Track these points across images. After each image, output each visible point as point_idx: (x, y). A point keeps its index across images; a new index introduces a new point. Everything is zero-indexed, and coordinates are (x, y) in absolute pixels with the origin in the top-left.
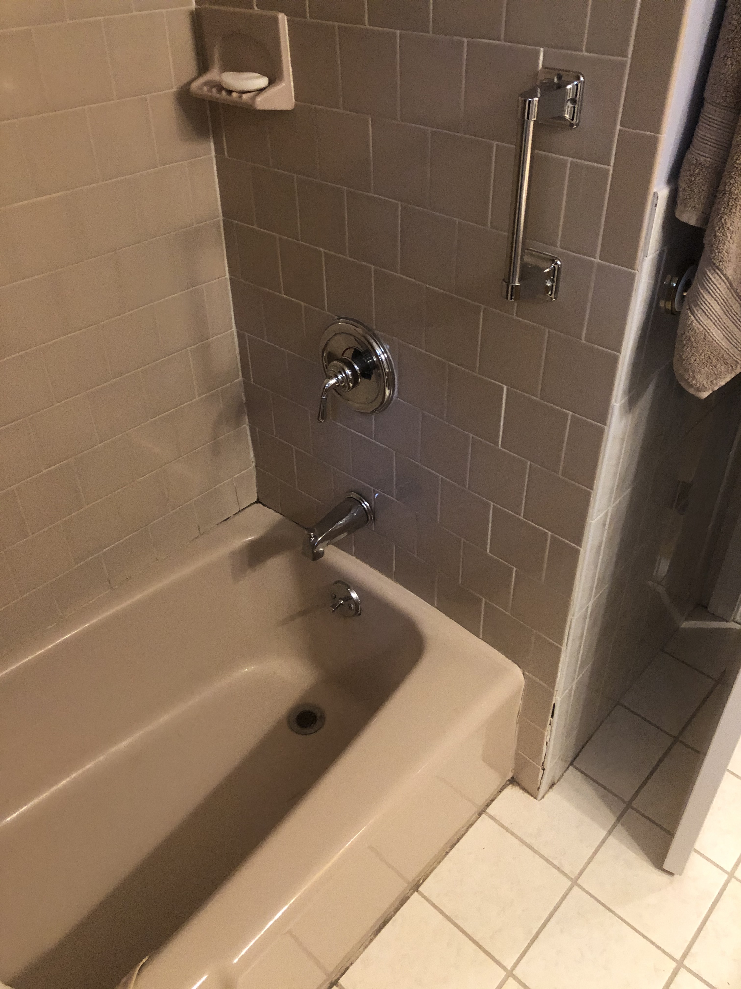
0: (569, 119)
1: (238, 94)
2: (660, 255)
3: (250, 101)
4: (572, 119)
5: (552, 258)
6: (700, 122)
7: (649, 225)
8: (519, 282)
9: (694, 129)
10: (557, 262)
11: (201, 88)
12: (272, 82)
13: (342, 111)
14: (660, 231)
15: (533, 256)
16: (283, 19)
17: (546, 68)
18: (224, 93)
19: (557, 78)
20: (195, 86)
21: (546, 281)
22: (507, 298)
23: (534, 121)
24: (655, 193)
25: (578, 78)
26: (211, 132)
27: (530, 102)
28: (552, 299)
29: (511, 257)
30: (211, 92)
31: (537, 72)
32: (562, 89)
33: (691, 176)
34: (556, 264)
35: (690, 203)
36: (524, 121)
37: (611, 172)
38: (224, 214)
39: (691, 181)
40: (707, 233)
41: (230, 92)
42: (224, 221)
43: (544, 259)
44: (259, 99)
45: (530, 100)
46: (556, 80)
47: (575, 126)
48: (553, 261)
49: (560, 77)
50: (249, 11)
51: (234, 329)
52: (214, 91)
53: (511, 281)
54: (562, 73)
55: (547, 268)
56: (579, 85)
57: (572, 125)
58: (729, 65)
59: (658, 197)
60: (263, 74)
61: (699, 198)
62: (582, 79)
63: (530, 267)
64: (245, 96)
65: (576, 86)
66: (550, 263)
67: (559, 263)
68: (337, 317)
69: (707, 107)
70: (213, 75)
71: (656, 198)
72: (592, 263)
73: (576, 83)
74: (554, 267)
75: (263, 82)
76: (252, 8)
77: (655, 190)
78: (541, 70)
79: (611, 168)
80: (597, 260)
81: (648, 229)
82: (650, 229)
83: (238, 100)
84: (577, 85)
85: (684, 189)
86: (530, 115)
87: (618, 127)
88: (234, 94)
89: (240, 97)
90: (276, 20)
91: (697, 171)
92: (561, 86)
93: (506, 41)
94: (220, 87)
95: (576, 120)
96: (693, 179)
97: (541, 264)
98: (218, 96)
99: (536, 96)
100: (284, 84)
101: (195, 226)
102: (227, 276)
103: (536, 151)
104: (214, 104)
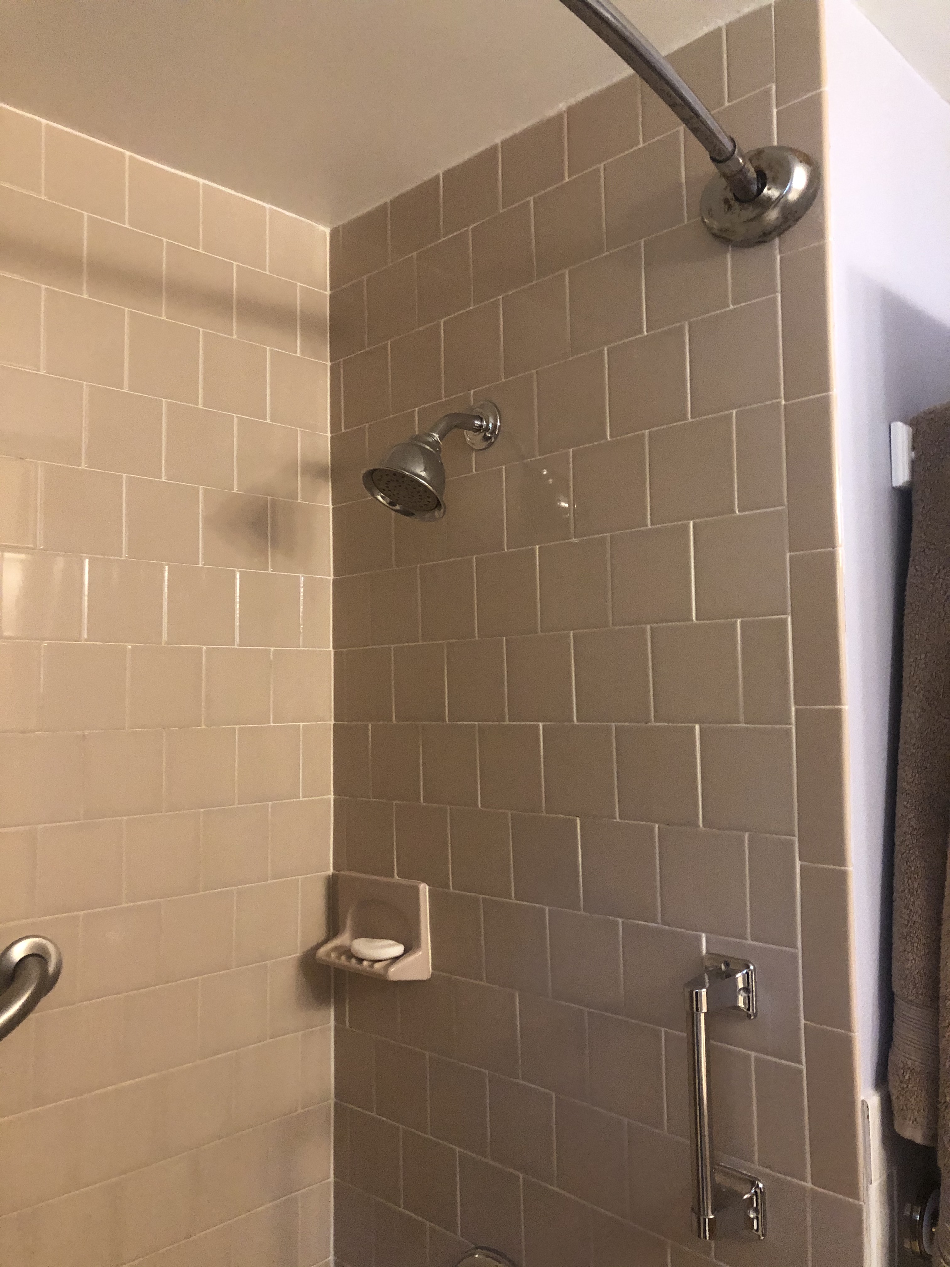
0: (745, 1008)
1: (370, 963)
2: (890, 1177)
3: (382, 972)
4: (749, 1009)
5: (751, 1179)
6: (895, 1019)
7: (865, 1140)
8: (713, 1213)
9: (891, 1026)
10: (758, 1185)
11: (328, 954)
12: (407, 951)
13: (484, 983)
14: (881, 1148)
15: (725, 1174)
16: (424, 889)
17: (710, 954)
18: (354, 961)
19: (724, 964)
20: (322, 951)
21: (748, 1211)
22: (699, 1236)
23: (705, 1013)
24: (863, 1102)
25: (748, 967)
26: (332, 1000)
27: (697, 993)
28: (759, 1237)
29: (698, 1177)
30: (339, 958)
31: (702, 957)
32: (731, 978)
33: (902, 1082)
34: (758, 1186)
35: (909, 1116)
36: (693, 1013)
37: (805, 1071)
38: (337, 1095)
39: (903, 1089)
40: (940, 1153)
41: (361, 960)
42: (336, 1104)
43: (740, 1179)
44: (392, 970)
45: (697, 991)
46: (723, 967)
47: (753, 1017)
48: (753, 1183)
49: (727, 965)
50: (389, 879)
51: (331, 1258)
52: (343, 958)
53: (702, 1213)
54: (728, 960)
55: (747, 1193)
56: (750, 973)
57: (749, 1016)
58: (911, 960)
59: (868, 1107)
60: (399, 941)
61: (919, 1111)
62: (752, 967)
63: (724, 1190)
64: (377, 966)
65: (746, 975)
66: (749, 1186)
67: (761, 1185)
68: (473, 1246)
69: (899, 1003)
70: (343, 939)
71: (865, 1108)
72: (804, 1188)
73: (745, 972)
74: (756, 1192)
75: (398, 949)
76: (392, 876)
77: (862, 1098)
78: (705, 955)
79: (804, 1067)
80: (809, 1185)
81: (865, 1151)
82: (867, 1146)
83: (368, 969)
84: (747, 973)
85: (898, 1098)
86: (699, 1006)
87: (803, 1021)
88: (365, 963)
89: (372, 966)
90: (416, 890)
91: (907, 1077)
92: (730, 975)
93: (663, 924)
94: (349, 953)
95: (753, 1010)
96: (905, 1086)
97: (739, 1187)
98: (347, 963)
99: (704, 987)
100: (421, 953)
101: (300, 1111)
102: (332, 1179)
103: (712, 1042)
104: (340, 973)
